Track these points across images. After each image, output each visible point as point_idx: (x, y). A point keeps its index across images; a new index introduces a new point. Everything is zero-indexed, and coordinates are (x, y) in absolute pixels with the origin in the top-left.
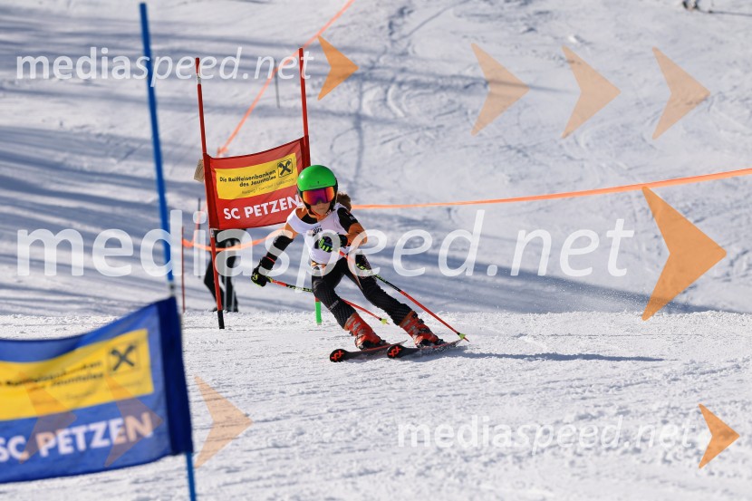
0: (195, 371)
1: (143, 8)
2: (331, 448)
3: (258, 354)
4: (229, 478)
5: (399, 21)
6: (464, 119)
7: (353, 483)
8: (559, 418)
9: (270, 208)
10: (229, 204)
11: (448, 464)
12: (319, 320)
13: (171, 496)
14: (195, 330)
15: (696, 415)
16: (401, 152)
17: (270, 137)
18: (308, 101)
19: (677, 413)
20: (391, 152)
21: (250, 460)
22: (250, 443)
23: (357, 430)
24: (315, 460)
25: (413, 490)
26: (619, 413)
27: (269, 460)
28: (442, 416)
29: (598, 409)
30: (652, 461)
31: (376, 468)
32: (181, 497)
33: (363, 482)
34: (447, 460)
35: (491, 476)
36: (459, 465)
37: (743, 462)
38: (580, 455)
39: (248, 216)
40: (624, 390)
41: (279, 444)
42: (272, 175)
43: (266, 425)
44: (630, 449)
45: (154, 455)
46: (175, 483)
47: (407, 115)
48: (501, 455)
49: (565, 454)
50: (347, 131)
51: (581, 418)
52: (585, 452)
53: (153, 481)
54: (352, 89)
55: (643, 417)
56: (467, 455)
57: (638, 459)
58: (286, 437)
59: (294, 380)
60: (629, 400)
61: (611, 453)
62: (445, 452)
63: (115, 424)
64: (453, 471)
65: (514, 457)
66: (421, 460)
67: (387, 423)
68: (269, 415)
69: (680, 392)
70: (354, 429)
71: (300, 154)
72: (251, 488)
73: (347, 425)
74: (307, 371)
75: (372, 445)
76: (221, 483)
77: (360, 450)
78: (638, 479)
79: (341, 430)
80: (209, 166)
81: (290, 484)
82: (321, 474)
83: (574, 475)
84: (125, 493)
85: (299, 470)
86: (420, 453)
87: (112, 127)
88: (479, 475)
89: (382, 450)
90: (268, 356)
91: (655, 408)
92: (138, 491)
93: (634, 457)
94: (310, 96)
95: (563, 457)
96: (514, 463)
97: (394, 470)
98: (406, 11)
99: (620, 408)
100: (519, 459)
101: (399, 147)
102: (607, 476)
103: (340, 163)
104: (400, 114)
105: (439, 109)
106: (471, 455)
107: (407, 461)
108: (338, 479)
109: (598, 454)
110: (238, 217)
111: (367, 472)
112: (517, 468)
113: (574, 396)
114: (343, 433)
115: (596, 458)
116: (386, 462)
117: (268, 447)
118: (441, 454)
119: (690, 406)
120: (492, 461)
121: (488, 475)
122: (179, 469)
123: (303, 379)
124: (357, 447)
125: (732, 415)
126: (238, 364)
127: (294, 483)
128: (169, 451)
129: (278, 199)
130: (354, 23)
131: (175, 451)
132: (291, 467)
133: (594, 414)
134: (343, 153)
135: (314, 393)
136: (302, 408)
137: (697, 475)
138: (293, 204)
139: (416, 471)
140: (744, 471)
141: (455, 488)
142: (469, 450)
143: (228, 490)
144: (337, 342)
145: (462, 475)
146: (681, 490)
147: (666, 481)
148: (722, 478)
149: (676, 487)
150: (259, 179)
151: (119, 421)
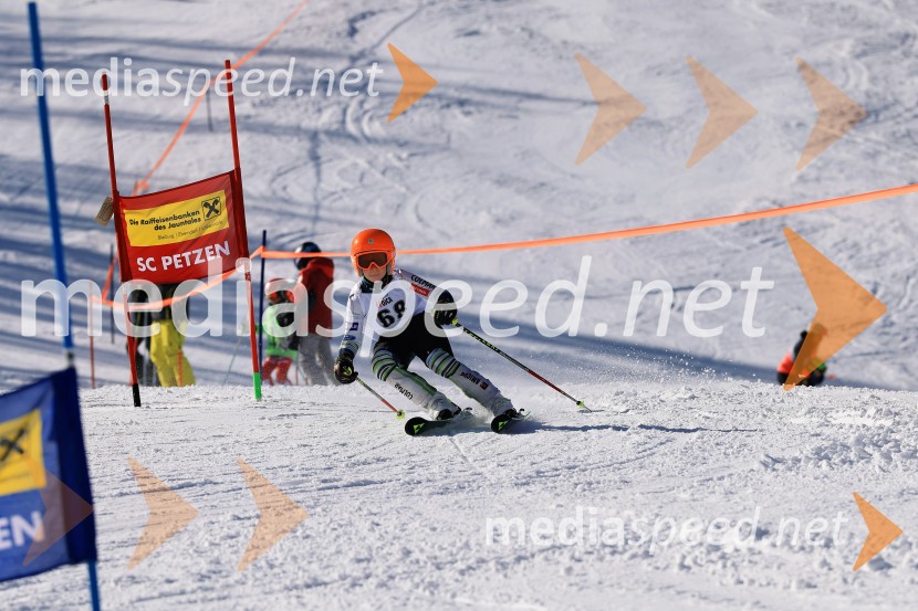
0: (104, 459)
1: (32, 8)
3: (182, 437)
4: (143, 592)
7: (298, 597)
9: (193, 258)
10: (145, 252)
11: (417, 572)
12: (259, 396)
14: (103, 408)
16: (364, 187)
17: (201, 169)
25: (372, 605)
30: (667, 567)
31: (326, 579)
33: (310, 596)
34: (414, 568)
35: (469, 587)
36: (430, 574)
37: (779, 568)
38: (579, 561)
39: (166, 268)
42: (195, 217)
44: (641, 551)
48: (482, 561)
49: (561, 559)
52: (585, 557)
56: (439, 561)
57: (650, 565)
59: (228, 469)
61: (617, 557)
62: (413, 557)
64: (423, 581)
65: (497, 563)
66: (383, 568)
67: (342, 522)
71: (230, 191)
72: (172, 604)
74: (243, 458)
76: (134, 599)
78: (650, 589)
80: (117, 205)
81: (219, 599)
82: (258, 586)
83: (571, 585)
85: (232, 581)
86: (381, 560)
88: (453, 585)
90: (195, 440)
93: (645, 562)
94: (250, 117)
95: (558, 563)
96: (497, 570)
97: (349, 579)
100: (504, 566)
101: (361, 180)
102: (612, 586)
104: (361, 139)
106: (444, 561)
108: (281, 591)
109: (601, 559)
110: (154, 269)
111: (316, 583)
112: (501, 576)
115: (598, 565)
118: (408, 561)
120: (470, 568)
121: (465, 585)
123: (238, 469)
126: (157, 450)
127: (224, 598)
128: (66, 558)
129: (203, 246)
131: (74, 559)
137: (722, 584)
139: (376, 581)
140: (780, 578)
141: (424, 602)
142: (443, 556)
143: (143, 606)
144: (280, 422)
145: (433, 586)
146: (703, 603)
147: (684, 592)
148: (752, 588)
149: (696, 598)
150: (179, 221)
151: (3, 521)
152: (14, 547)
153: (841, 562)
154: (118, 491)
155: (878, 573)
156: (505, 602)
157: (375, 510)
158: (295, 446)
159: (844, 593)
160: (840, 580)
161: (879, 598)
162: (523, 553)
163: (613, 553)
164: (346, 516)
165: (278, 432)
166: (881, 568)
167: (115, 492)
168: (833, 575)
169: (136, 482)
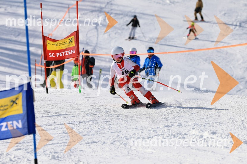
0: (38, 107)
2: (82, 134)
3: (59, 102)
4: (48, 143)
7: (89, 146)
8: (159, 126)
9: (65, 53)
10: (51, 52)
12: (80, 92)
13: (28, 148)
14: (38, 94)
15: (204, 126)
16: (110, 37)
19: (198, 126)
20: (106, 37)
21: (54, 137)
22: (55, 131)
23: (91, 128)
25: (109, 149)
26: (178, 125)
27: (61, 137)
28: (120, 125)
29: (171, 124)
31: (97, 141)
32: (32, 149)
33: (92, 145)
34: (121, 139)
36: (125, 141)
39: (57, 56)
40: (180, 118)
41: (65, 132)
42: (66, 43)
43: (61, 126)
44: (182, 137)
45: (22, 134)
46: (30, 144)
48: (139, 138)
49: (160, 138)
52: (167, 138)
53: (22, 143)
54: (94, 16)
55: (186, 127)
56: (127, 137)
58: (67, 130)
59: (71, 111)
60: (182, 121)
61: (175, 138)
62: (120, 136)
65: (143, 138)
66: (112, 139)
68: (62, 123)
69: (199, 119)
70: (90, 128)
71: (76, 36)
72: (55, 146)
73: (88, 127)
75: (96, 133)
76: (45, 145)
77: (92, 135)
78: (184, 147)
79: (86, 128)
80: (44, 38)
86: (112, 137)
89: (99, 135)
90: (63, 103)
91: (190, 124)
92: (17, 146)
97: (103, 141)
99: (179, 124)
101: (109, 35)
106: (129, 138)
107: (107, 139)
108: (84, 144)
110: (54, 56)
111: (94, 142)
114: (86, 129)
116: (100, 139)
117: (61, 133)
118: (119, 137)
119: (202, 124)
122: (31, 139)
123: (74, 111)
124: (91, 134)
125: (215, 127)
126: (52, 105)
128: (27, 133)
129: (68, 50)
131: (29, 133)
133: (170, 125)
134: (90, 37)
138: (72, 52)
139: (110, 142)
141: (123, 148)
142: (128, 136)
143: (47, 147)
144: (86, 99)
145: (125, 144)
146: (198, 151)
147: (193, 148)
148: (211, 148)
149: (196, 150)
150: (62, 44)
151: (11, 122)
152: (14, 129)
154: (42, 116)
155: (245, 145)
156: (145, 149)
157: (110, 123)
158: (89, 105)
161: (245, 152)
162: (150, 136)
163: (174, 137)
164: (103, 125)
165: (85, 102)
167: (41, 116)
168: (233, 145)
169: (47, 114)
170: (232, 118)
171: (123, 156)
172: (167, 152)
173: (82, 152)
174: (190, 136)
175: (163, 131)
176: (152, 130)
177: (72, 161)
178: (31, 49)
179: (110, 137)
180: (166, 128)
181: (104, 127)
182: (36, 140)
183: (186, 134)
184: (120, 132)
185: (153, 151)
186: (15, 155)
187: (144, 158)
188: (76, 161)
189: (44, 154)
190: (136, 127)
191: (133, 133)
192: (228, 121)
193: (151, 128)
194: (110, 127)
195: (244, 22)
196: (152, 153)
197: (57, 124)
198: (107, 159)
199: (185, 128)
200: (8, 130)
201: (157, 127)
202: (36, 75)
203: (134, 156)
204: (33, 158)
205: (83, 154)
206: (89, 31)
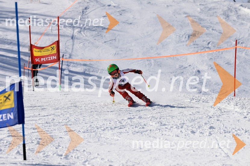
1: (16, 3)
2: (61, 124)
3: (43, 98)
4: (34, 131)
5: (85, 11)
6: (102, 38)
7: (67, 134)
9: (48, 59)
10: (37, 57)
12: (60, 90)
15: (159, 119)
16: (84, 46)
17: (49, 40)
18: (60, 31)
19: (154, 118)
20: (81, 46)
21: (39, 126)
22: (40, 122)
24: (57, 127)
26: (139, 118)
27: (45, 127)
28: (92, 117)
29: (133, 116)
31: (73, 130)
34: (92, 128)
37: (171, 132)
39: (42, 61)
40: (141, 112)
41: (48, 122)
42: (49, 50)
43: (44, 117)
44: (142, 127)
45: (14, 124)
46: (19, 132)
47: (86, 36)
48: (107, 128)
50: (70, 40)
51: (129, 119)
58: (50, 121)
60: (142, 114)
61: (136, 128)
62: (92, 126)
63: (4, 115)
66: (86, 128)
68: (45, 115)
70: (68, 119)
71: (57, 45)
73: (66, 118)
74: (56, 103)
75: (73, 124)
76: (31, 132)
79: (64, 119)
80: (32, 47)
81: (50, 133)
82: (58, 131)
84: (6, 134)
85: (53, 130)
87: (7, 36)
89: (75, 125)
90: (46, 99)
91: (148, 117)
92: (9, 133)
94: (60, 30)
96: (110, 130)
97: (78, 130)
98: (87, 8)
99: (139, 116)
100: (112, 129)
101: (84, 44)
103: (68, 48)
104: (84, 35)
105: (95, 35)
107: (82, 128)
108: (63, 132)
110: (39, 61)
113: (127, 113)
116: (76, 128)
117: (45, 123)
119: (158, 117)
120: (104, 129)
122: (20, 128)
124: (69, 124)
126: (37, 101)
127: (51, 133)
128: (18, 123)
129: (50, 56)
130: (73, 11)
131: (19, 123)
132: (50, 129)
133: (132, 118)
134: (69, 45)
135: (58, 109)
136: (54, 113)
138: (54, 58)
140: (172, 134)
142: (99, 126)
143: (33, 134)
144: (64, 96)
146: (154, 139)
147: (151, 136)
148: (165, 136)
150: (45, 51)
151: (5, 115)
152: (7, 120)
153: (185, 131)
157: (84, 116)
158: (67, 101)
159: (185, 138)
160: (184, 135)
161: (192, 139)
162: (116, 126)
165: (64, 98)
166: (193, 133)
168: (183, 134)
170: (182, 112)
171: (95, 142)
172: (130, 140)
173: (61, 138)
174: (148, 126)
175: (126, 122)
176: (118, 121)
177: (53, 146)
178: (22, 56)
179: (84, 126)
180: (129, 120)
181: (79, 118)
182: (25, 128)
183: (145, 125)
184: (92, 123)
185: (119, 138)
186: (7, 140)
187: (111, 144)
188: (56, 146)
189: (30, 140)
190: (105, 119)
191: (103, 124)
192: (179, 115)
193: (117, 120)
194: (84, 118)
195: (191, 35)
196: (118, 140)
197: (41, 115)
198: (82, 144)
199: (144, 120)
200: (3, 120)
201: (122, 119)
202: (24, 76)
203: (103, 142)
204: (22, 143)
205: (62, 140)
206: (68, 41)
